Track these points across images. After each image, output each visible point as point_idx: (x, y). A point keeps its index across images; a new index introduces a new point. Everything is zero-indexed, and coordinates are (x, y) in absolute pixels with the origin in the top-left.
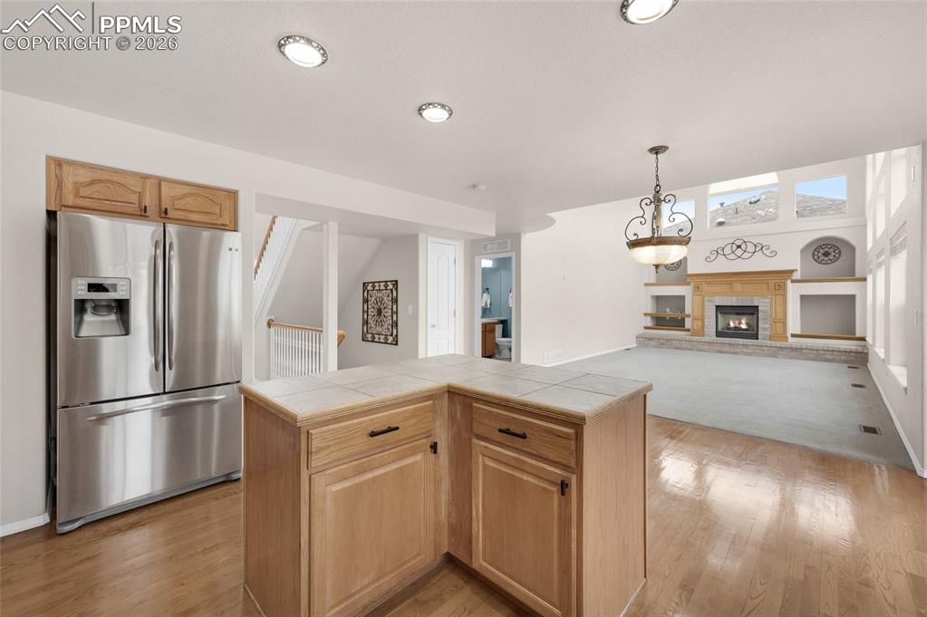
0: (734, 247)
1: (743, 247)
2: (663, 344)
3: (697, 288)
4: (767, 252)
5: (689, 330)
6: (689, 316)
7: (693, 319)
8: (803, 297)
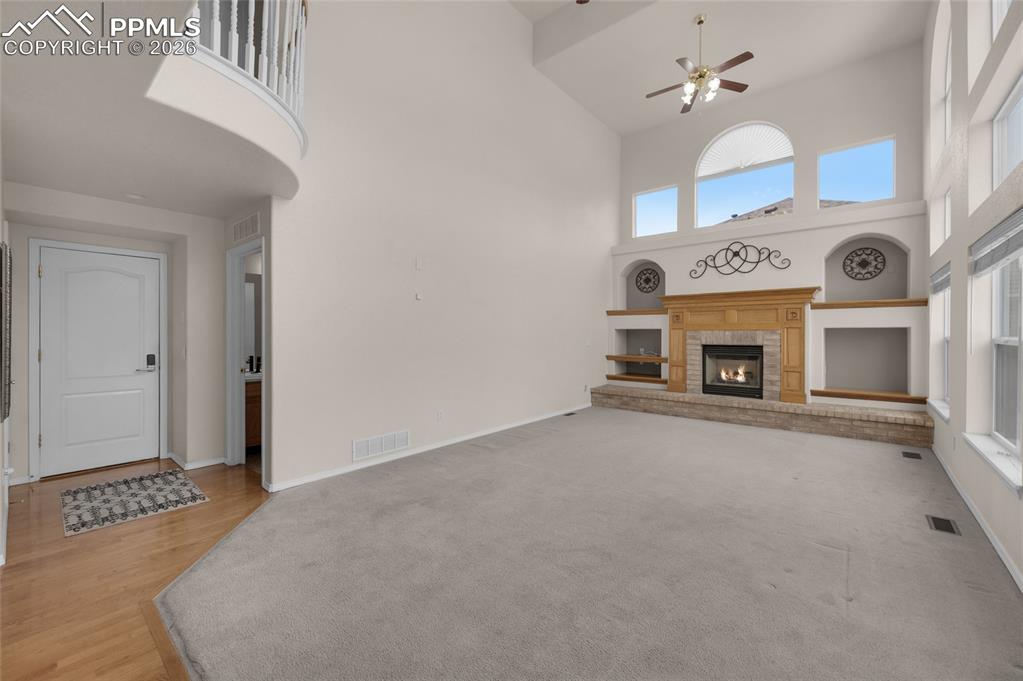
0: (730, 254)
1: (742, 254)
2: (626, 404)
3: (676, 319)
4: (777, 262)
5: (665, 382)
6: (665, 360)
7: (671, 366)
8: (829, 332)
